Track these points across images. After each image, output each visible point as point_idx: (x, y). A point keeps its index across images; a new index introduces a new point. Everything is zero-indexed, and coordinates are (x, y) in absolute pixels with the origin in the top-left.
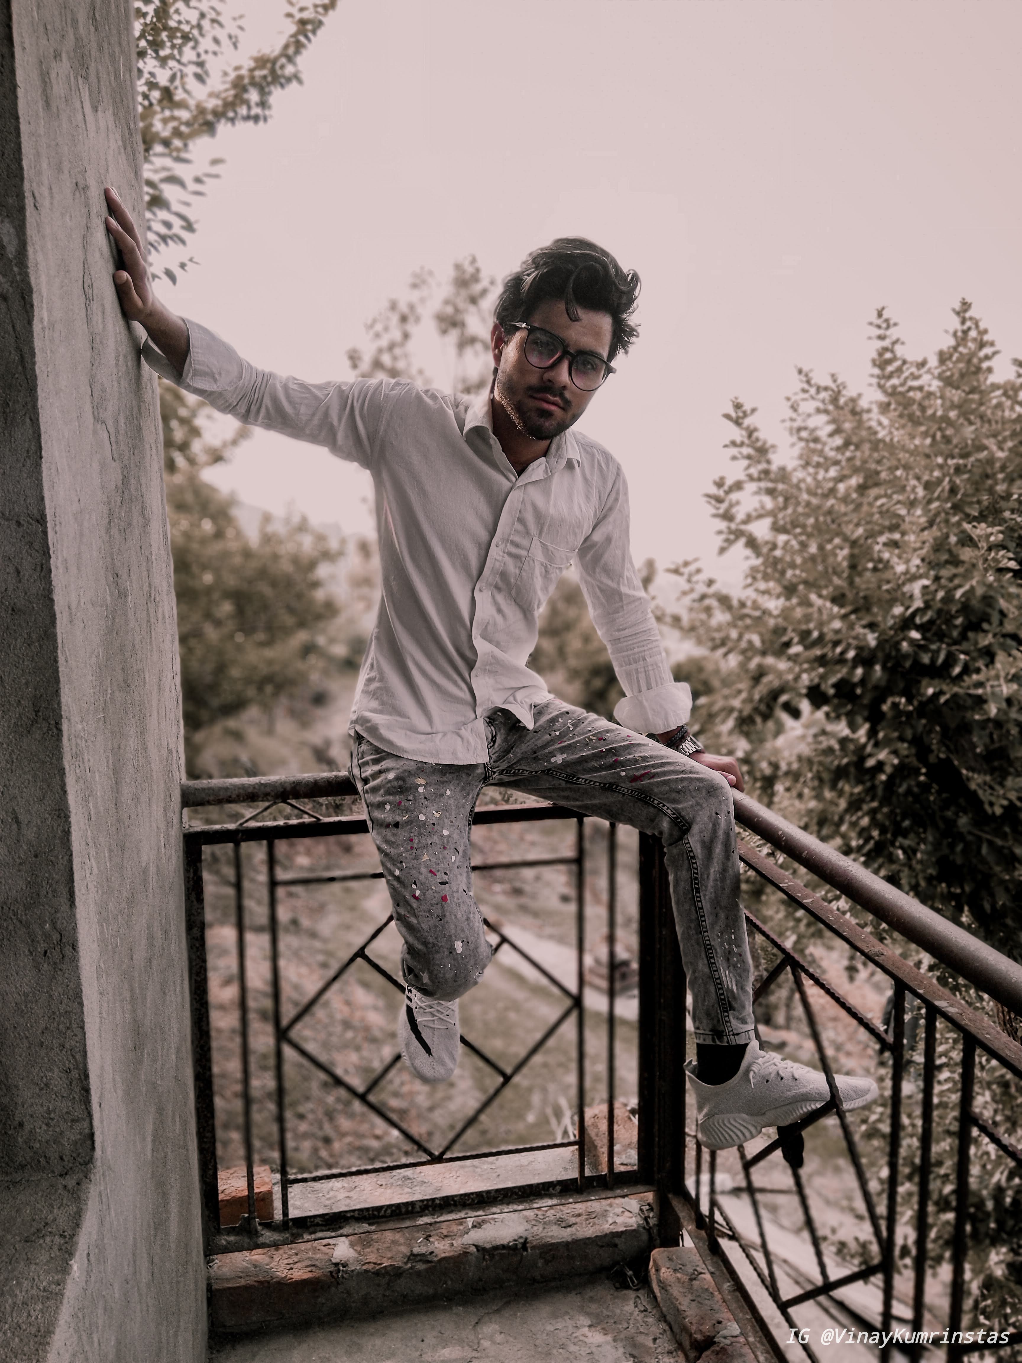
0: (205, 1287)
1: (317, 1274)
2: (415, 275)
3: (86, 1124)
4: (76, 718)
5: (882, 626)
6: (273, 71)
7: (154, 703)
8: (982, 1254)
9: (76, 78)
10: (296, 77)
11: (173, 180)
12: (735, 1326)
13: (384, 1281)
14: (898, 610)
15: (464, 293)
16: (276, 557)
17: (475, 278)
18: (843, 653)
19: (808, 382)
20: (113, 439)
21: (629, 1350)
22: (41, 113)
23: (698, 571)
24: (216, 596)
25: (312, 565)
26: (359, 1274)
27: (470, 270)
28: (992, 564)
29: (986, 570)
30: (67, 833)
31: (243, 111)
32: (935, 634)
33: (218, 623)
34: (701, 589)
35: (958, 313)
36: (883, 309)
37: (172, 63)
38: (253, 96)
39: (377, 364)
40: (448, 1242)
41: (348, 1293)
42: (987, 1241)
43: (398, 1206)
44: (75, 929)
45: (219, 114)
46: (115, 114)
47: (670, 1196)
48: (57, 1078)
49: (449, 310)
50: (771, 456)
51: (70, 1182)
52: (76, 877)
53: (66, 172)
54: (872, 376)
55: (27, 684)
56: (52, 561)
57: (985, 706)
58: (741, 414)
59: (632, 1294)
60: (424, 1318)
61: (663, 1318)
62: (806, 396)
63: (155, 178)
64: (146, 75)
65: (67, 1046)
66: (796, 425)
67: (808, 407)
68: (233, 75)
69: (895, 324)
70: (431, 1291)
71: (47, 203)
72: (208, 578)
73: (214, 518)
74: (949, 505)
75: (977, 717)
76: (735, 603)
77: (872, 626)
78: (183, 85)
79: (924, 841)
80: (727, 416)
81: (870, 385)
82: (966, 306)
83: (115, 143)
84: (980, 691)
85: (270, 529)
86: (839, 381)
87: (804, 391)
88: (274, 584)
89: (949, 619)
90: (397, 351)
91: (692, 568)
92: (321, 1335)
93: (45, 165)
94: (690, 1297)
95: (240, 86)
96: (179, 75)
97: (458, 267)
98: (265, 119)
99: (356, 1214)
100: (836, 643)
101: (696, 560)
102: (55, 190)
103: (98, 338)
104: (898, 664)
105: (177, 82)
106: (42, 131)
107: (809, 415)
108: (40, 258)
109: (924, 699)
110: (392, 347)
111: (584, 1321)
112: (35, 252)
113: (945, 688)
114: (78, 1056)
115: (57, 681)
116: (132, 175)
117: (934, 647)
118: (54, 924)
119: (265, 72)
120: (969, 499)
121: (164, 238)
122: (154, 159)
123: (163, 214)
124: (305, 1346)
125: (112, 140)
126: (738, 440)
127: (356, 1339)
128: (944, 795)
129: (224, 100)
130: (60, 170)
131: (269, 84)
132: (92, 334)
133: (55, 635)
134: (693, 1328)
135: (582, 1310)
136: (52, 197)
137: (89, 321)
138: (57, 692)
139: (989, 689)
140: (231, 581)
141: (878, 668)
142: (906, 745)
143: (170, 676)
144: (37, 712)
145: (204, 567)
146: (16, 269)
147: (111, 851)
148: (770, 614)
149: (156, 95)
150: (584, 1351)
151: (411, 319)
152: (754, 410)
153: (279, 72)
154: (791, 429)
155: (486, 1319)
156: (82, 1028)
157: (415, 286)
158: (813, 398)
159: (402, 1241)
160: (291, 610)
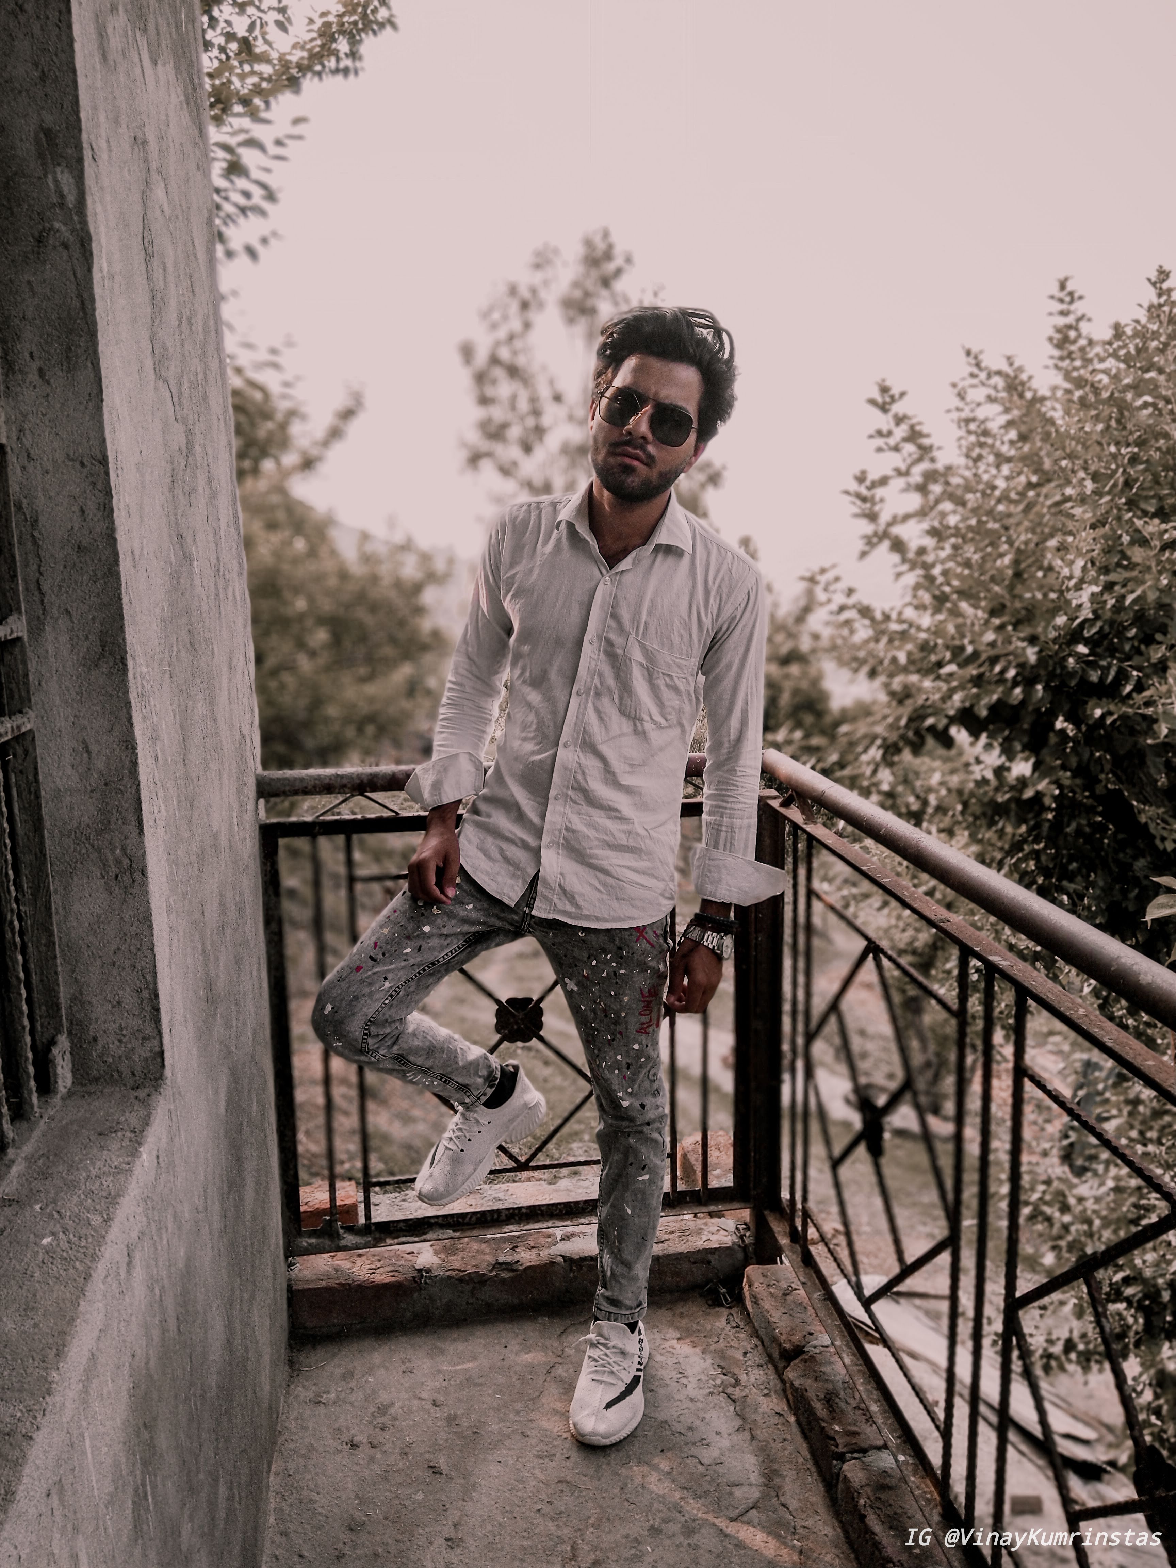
0: (285, 1286)
1: (400, 1278)
2: (538, 254)
3: (156, 1042)
4: (141, 660)
5: (1042, 638)
6: (364, 16)
7: (225, 681)
8: (1154, 1348)
9: (134, 31)
10: (390, 22)
11: (252, 143)
12: (826, 1337)
13: (468, 1288)
14: (1061, 620)
15: (595, 273)
16: (375, 579)
17: (608, 255)
18: (1003, 672)
19: (978, 365)
20: (176, 399)
21: (718, 1361)
22: (98, 67)
23: (837, 579)
24: (309, 622)
25: (417, 588)
26: (442, 1279)
27: (601, 246)
28: (1168, 566)
29: (1160, 573)
30: (135, 764)
31: (332, 63)
32: (1107, 649)
33: (313, 654)
34: (839, 599)
35: (1154, 284)
36: (1066, 279)
37: (251, 10)
38: (343, 46)
39: (494, 360)
40: (534, 1251)
41: (432, 1299)
42: (1163, 1336)
43: (483, 1213)
44: (144, 855)
45: (304, 68)
46: (177, 68)
47: (766, 1213)
48: (129, 999)
49: (578, 294)
50: (935, 453)
51: (142, 1093)
52: (144, 806)
53: (124, 126)
54: (1052, 357)
55: (94, 619)
56: (115, 501)
57: (1155, 727)
58: (888, 399)
59: (724, 1312)
60: (509, 1326)
61: (755, 1334)
62: (975, 381)
63: (233, 141)
64: (222, 24)
65: (138, 966)
66: (964, 415)
67: (978, 394)
68: (319, 22)
69: (1081, 298)
70: (516, 1301)
71: (105, 156)
72: (301, 604)
73: (307, 538)
74: (1123, 500)
75: (1149, 741)
76: (878, 616)
77: (1032, 640)
78: (264, 34)
79: (1093, 885)
80: (872, 402)
81: (1047, 367)
82: (1163, 274)
83: (176, 97)
84: (1150, 711)
85: (369, 548)
86: (1016, 365)
87: (973, 376)
88: (374, 608)
89: (1120, 632)
90: (518, 344)
91: (830, 576)
92: (403, 1339)
93: (102, 118)
94: (782, 1310)
95: (327, 34)
96: (258, 22)
97: (588, 243)
98: (356, 72)
99: (440, 1220)
100: (993, 660)
101: (834, 566)
102: (113, 144)
103: (159, 296)
104: (1064, 684)
105: (257, 32)
106: (99, 84)
107: (979, 404)
108: (99, 208)
109: (1091, 722)
110: (511, 338)
111: (673, 1333)
112: (94, 202)
113: (1112, 707)
114: (148, 977)
115: (122, 617)
116: (197, 132)
117: (1104, 663)
118: (124, 849)
119: (355, 18)
120: (1145, 493)
121: (243, 210)
122: (231, 120)
123: (242, 183)
124: (386, 1349)
125: (173, 95)
126: (885, 430)
127: (439, 1344)
128: (1120, 836)
129: (310, 51)
130: (117, 122)
131: (359, 31)
132: (152, 290)
133: (118, 574)
134: (783, 1338)
135: (671, 1324)
136: (110, 151)
137: (149, 277)
138: (122, 628)
139: (1160, 709)
140: (327, 606)
141: (1039, 687)
142: (1069, 774)
143: (242, 659)
144: (103, 647)
145: (297, 590)
146: (76, 218)
147: (179, 802)
148: (919, 628)
149: (234, 46)
150: (671, 1361)
151: (533, 307)
152: (903, 394)
153: (371, 17)
154: (959, 421)
155: (572, 1329)
156: (152, 950)
157: (538, 266)
158: (983, 384)
159: (487, 1250)
160: (393, 640)
